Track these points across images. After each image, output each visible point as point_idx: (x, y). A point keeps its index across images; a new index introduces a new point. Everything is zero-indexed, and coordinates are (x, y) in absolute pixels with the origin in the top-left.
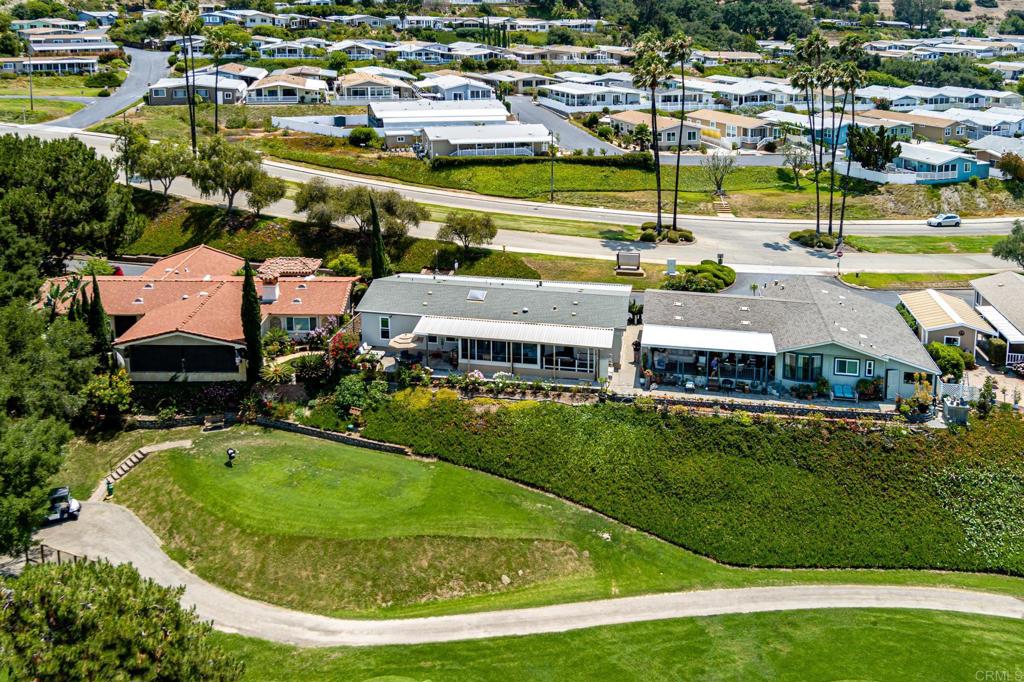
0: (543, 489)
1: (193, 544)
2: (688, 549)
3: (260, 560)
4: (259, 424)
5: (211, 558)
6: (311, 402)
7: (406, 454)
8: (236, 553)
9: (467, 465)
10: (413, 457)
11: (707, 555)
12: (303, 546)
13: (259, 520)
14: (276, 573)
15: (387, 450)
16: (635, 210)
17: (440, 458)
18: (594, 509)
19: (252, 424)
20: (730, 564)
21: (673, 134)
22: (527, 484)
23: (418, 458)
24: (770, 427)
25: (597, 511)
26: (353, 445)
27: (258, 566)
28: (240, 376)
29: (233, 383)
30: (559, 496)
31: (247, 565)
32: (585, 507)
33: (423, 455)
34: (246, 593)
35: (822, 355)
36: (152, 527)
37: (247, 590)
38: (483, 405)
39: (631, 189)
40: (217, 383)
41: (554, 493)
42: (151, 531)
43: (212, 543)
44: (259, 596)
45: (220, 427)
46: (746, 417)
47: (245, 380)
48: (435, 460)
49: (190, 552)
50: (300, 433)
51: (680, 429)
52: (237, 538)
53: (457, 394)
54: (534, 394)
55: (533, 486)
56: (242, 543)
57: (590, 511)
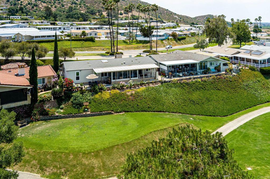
0: (164, 112)
1: (60, 168)
2: (212, 116)
3: (101, 161)
4: (42, 120)
5: (75, 170)
6: (61, 107)
7: (112, 114)
8: (87, 163)
9: (136, 111)
10: (115, 114)
11: (217, 116)
12: (115, 150)
13: (87, 147)
14: (111, 163)
15: (104, 114)
16: (96, 51)
17: (125, 112)
18: (181, 113)
19: (38, 121)
20: (224, 116)
21: (91, 34)
22: (158, 112)
23: (117, 114)
24: (205, 81)
25: (182, 113)
26: (89, 116)
27: (101, 164)
28: (28, 102)
29: (25, 105)
30: (169, 112)
31: (96, 165)
32: (179, 113)
33: (119, 112)
34: (103, 177)
35: (207, 61)
36: (28, 171)
37: (103, 175)
38: (129, 92)
39: (91, 46)
40: (18, 107)
41: (168, 112)
42: (29, 173)
43: (71, 163)
44: (111, 175)
45: (25, 125)
46: (199, 80)
47: (30, 103)
48: (124, 113)
49: (60, 172)
50: (63, 118)
51: (187, 86)
52: (83, 157)
53: (118, 91)
54: (141, 86)
55: (160, 111)
56: (87, 158)
57: (181, 114)
